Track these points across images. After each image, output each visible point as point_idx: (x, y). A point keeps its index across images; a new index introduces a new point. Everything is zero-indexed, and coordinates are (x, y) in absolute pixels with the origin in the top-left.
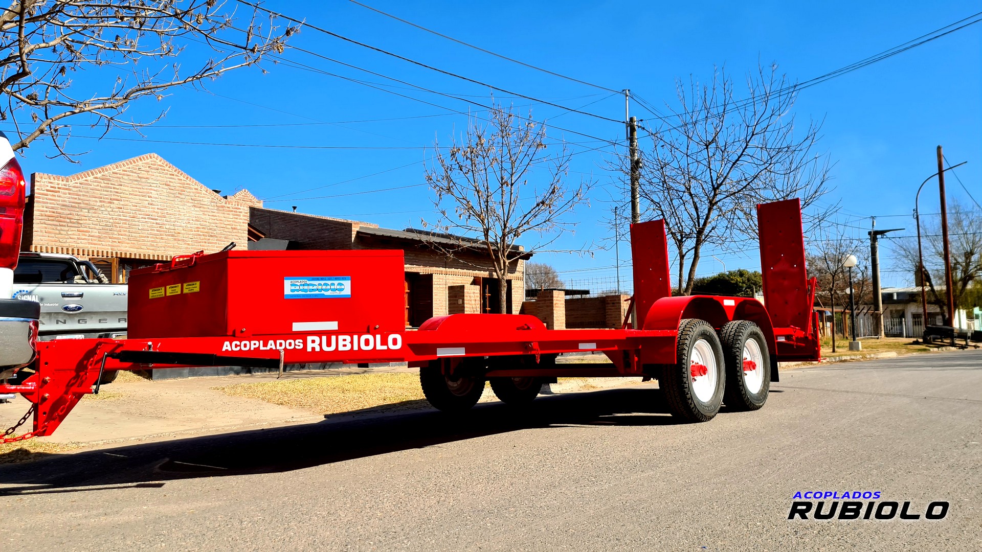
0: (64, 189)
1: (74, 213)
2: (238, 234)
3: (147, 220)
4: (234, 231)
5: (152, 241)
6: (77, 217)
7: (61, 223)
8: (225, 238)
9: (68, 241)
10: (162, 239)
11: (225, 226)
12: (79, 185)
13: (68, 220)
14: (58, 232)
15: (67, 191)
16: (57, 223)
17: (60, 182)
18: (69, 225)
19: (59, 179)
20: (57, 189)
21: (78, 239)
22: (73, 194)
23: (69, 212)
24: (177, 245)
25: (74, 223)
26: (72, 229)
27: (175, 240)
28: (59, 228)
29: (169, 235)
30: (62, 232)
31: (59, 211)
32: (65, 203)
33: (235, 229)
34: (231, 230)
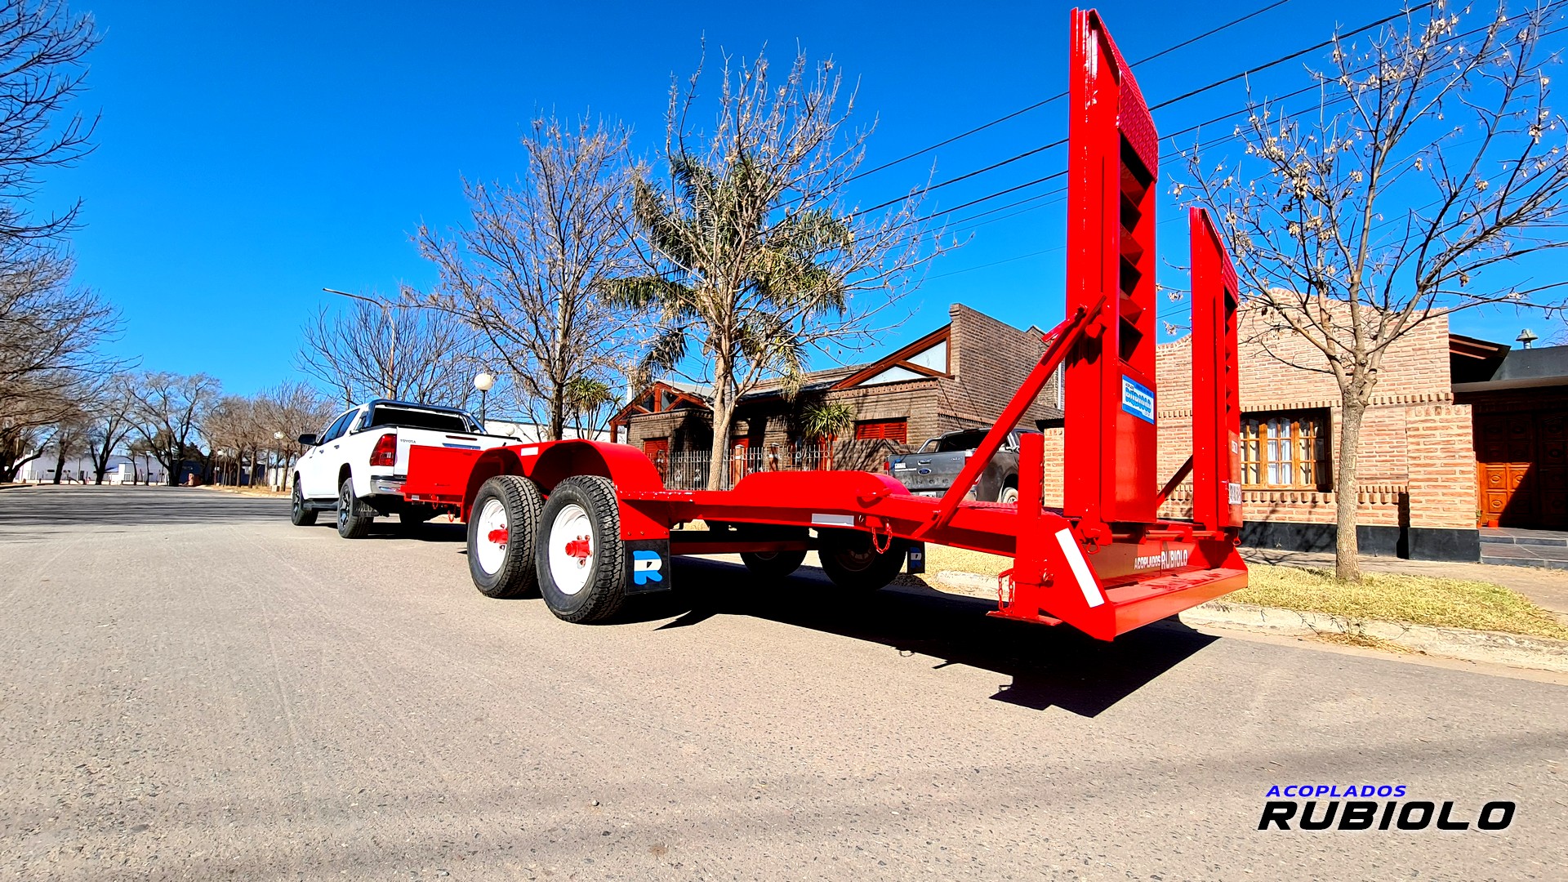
0: (1169, 355)
1: (1180, 376)
2: (1427, 356)
3: (1267, 366)
4: (1419, 353)
5: (1276, 389)
6: (1184, 380)
7: (1167, 388)
8: (1401, 365)
9: (1175, 404)
10: (1289, 384)
11: (1398, 349)
12: (1184, 347)
13: (1175, 384)
14: (1165, 397)
15: (1172, 357)
16: (1164, 389)
17: (1166, 350)
18: (1176, 388)
19: (1163, 347)
20: (1162, 357)
21: (1186, 400)
22: (1178, 358)
23: (1175, 376)
24: (1313, 388)
25: (1180, 386)
26: (1179, 392)
27: (1310, 382)
28: (1165, 393)
29: (1300, 379)
30: (1168, 397)
31: (1166, 377)
32: (1170, 369)
33: (1420, 349)
34: (1412, 353)
